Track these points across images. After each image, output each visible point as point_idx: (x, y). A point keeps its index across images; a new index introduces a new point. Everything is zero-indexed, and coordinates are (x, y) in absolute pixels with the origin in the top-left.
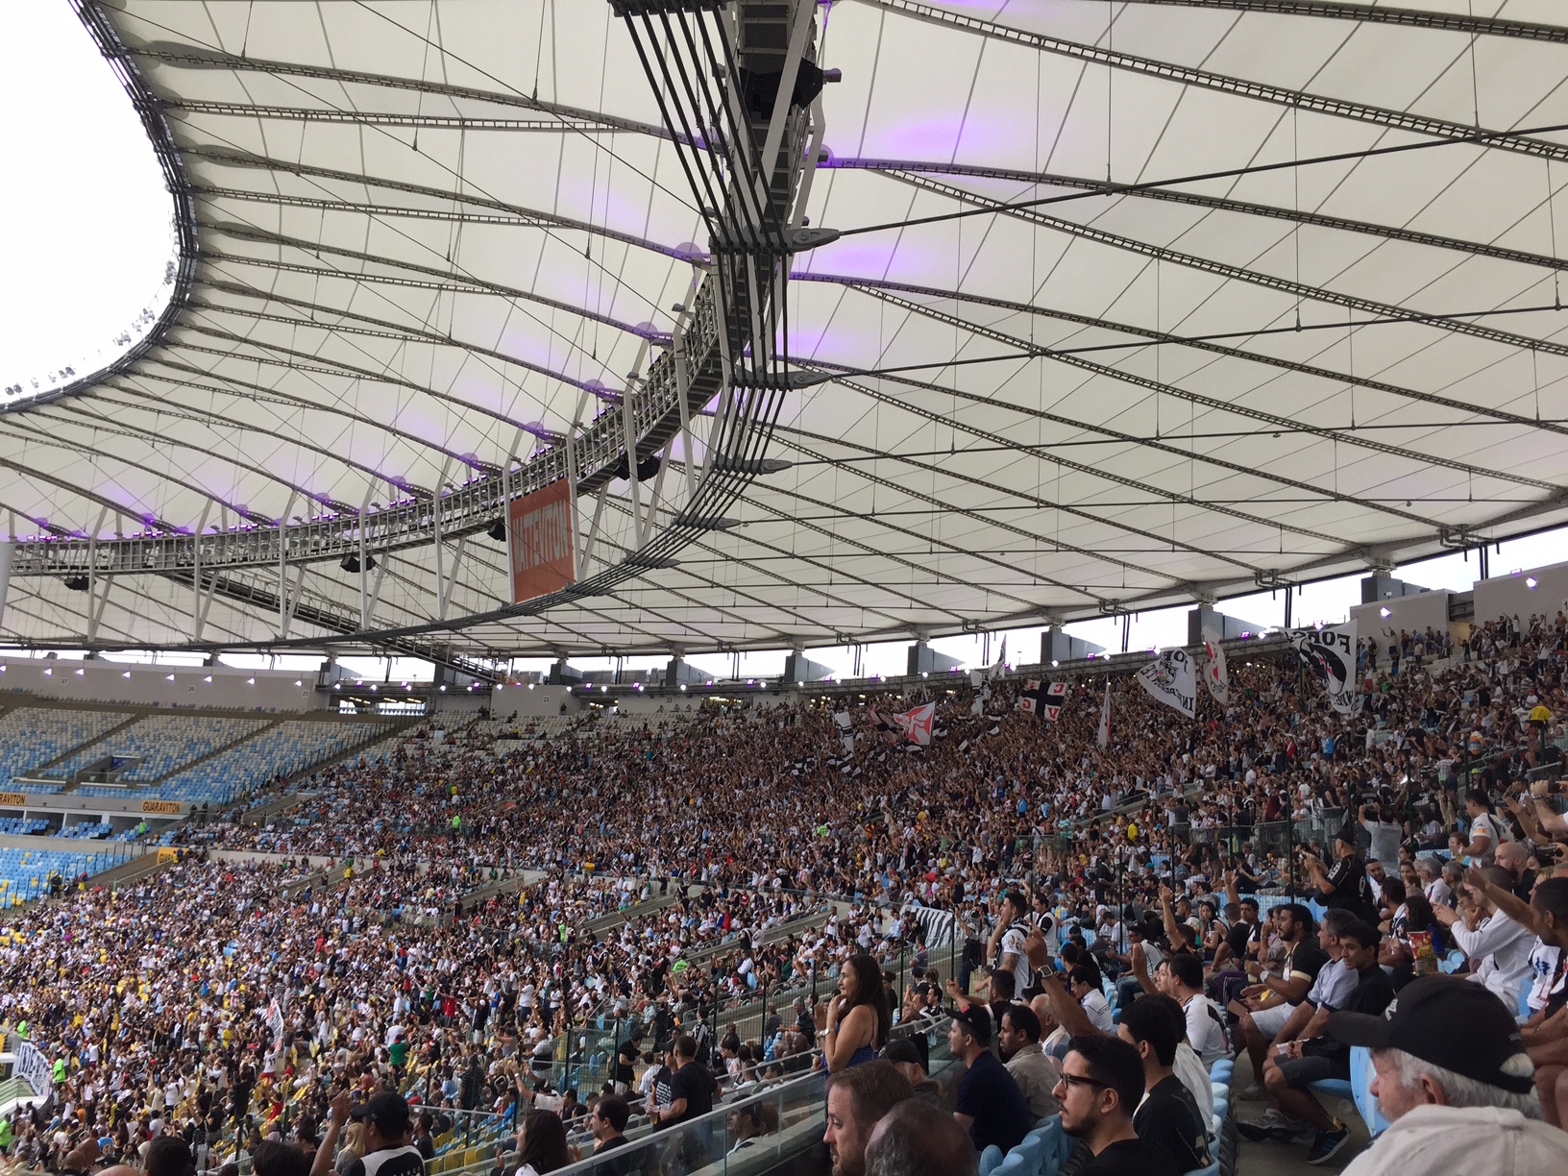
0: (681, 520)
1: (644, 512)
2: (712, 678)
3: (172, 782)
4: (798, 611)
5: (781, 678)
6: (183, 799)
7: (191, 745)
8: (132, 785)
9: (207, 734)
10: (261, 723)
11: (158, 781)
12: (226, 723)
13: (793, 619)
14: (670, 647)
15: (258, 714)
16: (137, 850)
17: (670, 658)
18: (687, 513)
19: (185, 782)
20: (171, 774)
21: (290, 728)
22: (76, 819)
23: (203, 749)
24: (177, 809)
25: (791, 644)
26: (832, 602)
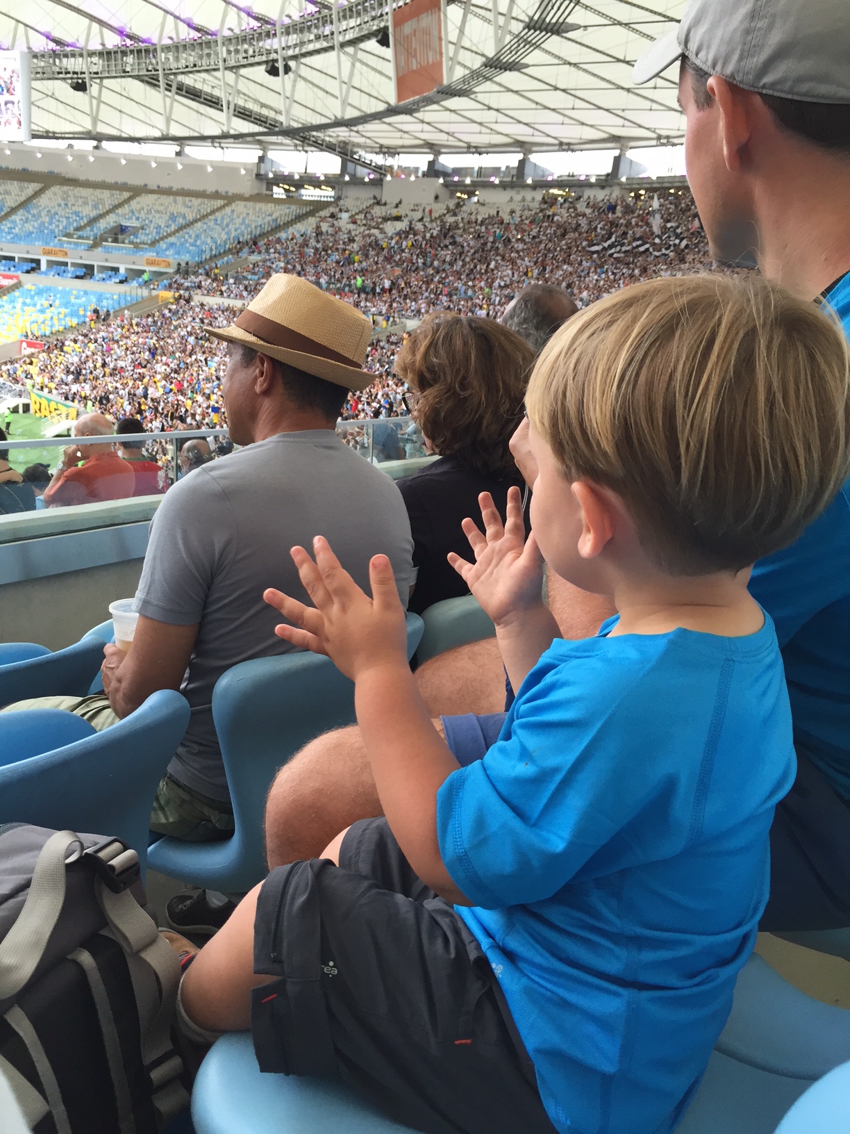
0: (532, 25)
1: (501, 20)
2: (552, 174)
3: (163, 245)
4: (627, 114)
5: (608, 175)
6: (171, 258)
7: (173, 217)
8: (137, 246)
9: (183, 210)
10: (220, 203)
11: (154, 243)
12: (196, 202)
13: (621, 122)
14: (521, 147)
15: (216, 195)
16: (145, 292)
17: (521, 156)
18: (536, 18)
19: (172, 244)
20: (162, 239)
21: (239, 207)
22: (103, 269)
23: (181, 221)
24: (169, 265)
25: (618, 145)
26: (655, 106)
